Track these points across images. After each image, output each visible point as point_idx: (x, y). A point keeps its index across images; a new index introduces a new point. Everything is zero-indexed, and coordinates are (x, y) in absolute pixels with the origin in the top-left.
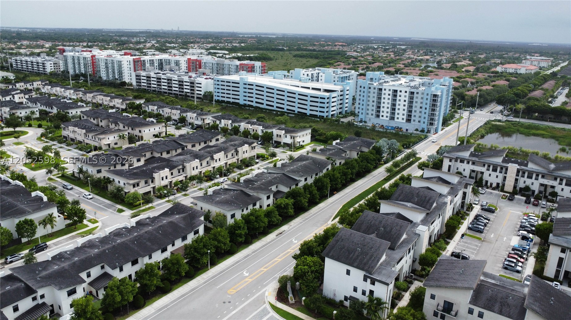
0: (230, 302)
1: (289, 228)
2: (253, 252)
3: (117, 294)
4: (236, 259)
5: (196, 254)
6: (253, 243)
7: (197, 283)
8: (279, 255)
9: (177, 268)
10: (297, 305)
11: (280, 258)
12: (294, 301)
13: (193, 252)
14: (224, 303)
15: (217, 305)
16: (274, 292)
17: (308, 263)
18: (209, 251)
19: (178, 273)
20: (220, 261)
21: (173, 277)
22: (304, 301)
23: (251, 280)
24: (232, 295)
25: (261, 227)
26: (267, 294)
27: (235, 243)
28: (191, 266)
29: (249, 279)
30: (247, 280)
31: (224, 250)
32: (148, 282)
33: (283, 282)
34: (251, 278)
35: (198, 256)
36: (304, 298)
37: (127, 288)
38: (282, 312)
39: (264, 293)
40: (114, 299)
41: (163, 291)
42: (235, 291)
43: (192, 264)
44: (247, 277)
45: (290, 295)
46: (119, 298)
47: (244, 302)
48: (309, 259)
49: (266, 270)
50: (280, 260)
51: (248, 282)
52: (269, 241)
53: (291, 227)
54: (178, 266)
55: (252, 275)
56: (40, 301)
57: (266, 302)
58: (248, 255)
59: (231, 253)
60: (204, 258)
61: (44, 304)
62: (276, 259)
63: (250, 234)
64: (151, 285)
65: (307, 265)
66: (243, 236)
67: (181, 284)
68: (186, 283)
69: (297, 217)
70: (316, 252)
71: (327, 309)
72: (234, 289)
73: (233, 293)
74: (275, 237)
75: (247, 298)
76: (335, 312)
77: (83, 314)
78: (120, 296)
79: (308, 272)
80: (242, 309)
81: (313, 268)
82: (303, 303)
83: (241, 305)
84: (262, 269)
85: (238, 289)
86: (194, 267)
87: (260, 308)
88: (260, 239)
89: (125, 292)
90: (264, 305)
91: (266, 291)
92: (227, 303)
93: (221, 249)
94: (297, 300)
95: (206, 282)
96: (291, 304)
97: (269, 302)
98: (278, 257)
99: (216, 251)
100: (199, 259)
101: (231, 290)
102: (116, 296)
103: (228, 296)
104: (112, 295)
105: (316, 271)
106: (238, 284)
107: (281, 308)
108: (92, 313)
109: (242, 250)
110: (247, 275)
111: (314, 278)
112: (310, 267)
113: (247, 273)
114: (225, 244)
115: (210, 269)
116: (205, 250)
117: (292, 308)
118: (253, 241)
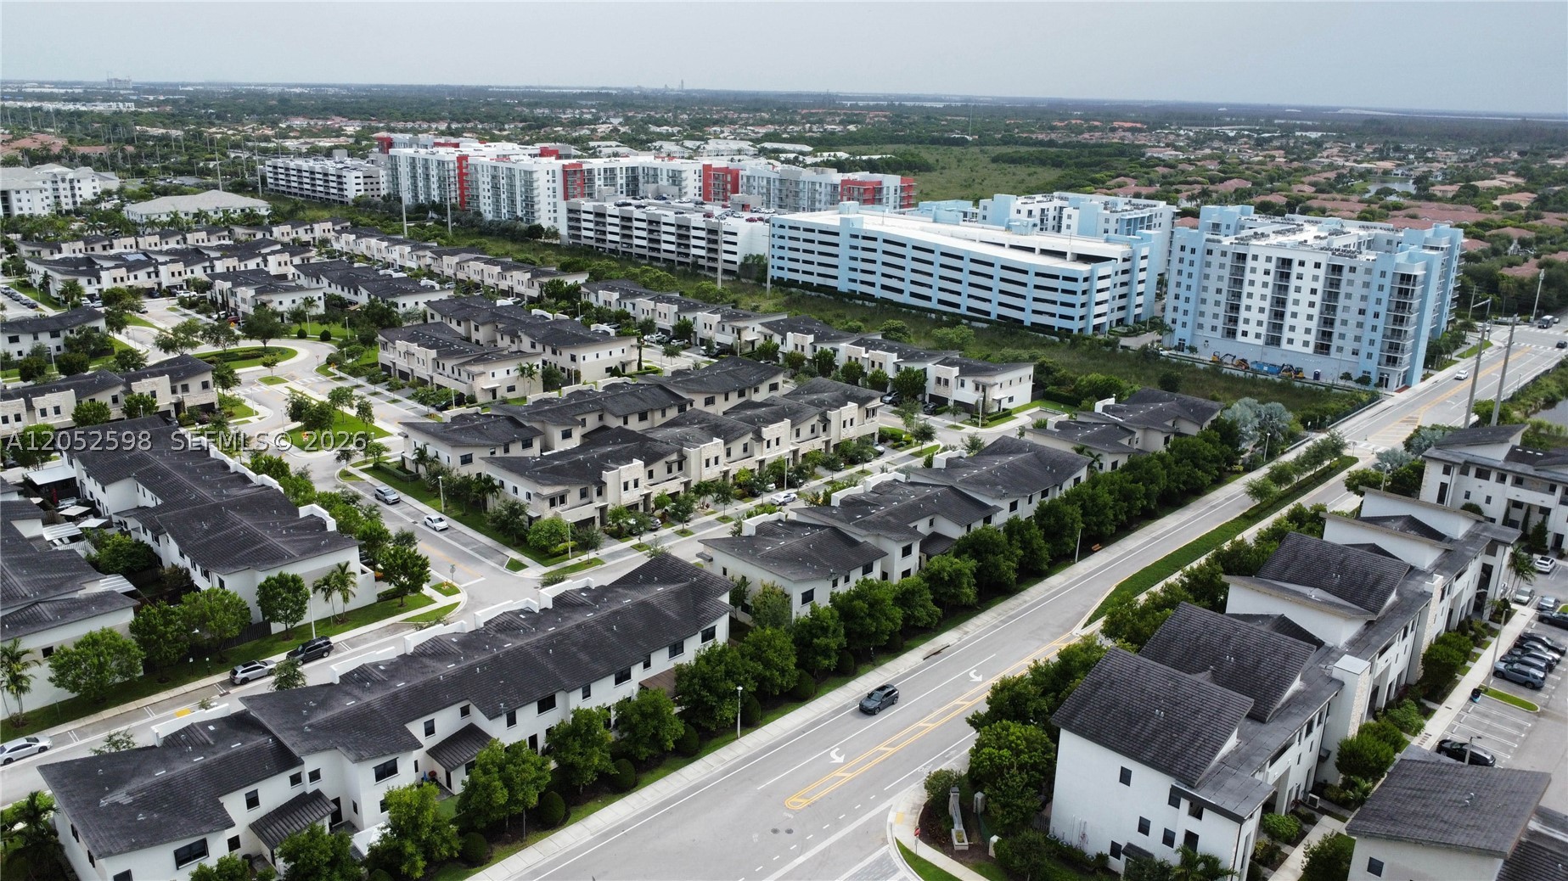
0: (789, 832)
1: (960, 639)
3: (498, 784)
4: (812, 714)
5: (704, 693)
6: (860, 675)
7: (704, 772)
8: (931, 712)
9: (655, 728)
10: (974, 857)
11: (931, 721)
12: (966, 843)
13: (697, 687)
14: (775, 831)
15: (755, 836)
16: (911, 813)
17: (1012, 742)
18: (740, 688)
19: (656, 740)
20: (768, 718)
21: (644, 750)
22: (996, 846)
23: (849, 776)
24: (796, 813)
25: (883, 633)
26: (891, 817)
27: (811, 672)
28: (692, 725)
29: (846, 771)
30: (838, 774)
31: (781, 687)
32: (578, 759)
33: (939, 787)
34: (850, 770)
35: (711, 699)
36: (995, 839)
37: (524, 771)
38: (932, 871)
39: (885, 814)
40: (489, 796)
41: (616, 786)
42: (805, 802)
43: (694, 721)
44: (839, 765)
45: (956, 826)
46: (501, 796)
47: (828, 834)
48: (1016, 729)
49: (891, 750)
50: (932, 726)
51: (843, 781)
52: (903, 671)
53: (966, 638)
54: (656, 722)
55: (852, 763)
56: (309, 787)
57: (889, 839)
58: (845, 708)
59: (798, 696)
60: (727, 705)
61: (317, 795)
62: (921, 724)
63: (852, 648)
64: (586, 768)
65: (1009, 748)
66: (833, 654)
67: (663, 771)
68: (675, 769)
69: (983, 610)
70: (1035, 711)
72: (803, 797)
73: (800, 807)
74: (921, 661)
75: (838, 825)
77: (410, 831)
78: (506, 792)
79: (1011, 766)
80: (823, 853)
81: (1025, 757)
82: (992, 853)
83: (820, 842)
84: (882, 748)
85: (815, 798)
86: (698, 728)
87: (870, 853)
88: (881, 665)
89: (518, 780)
90: (884, 849)
91: (889, 808)
92: (783, 834)
93: (773, 686)
94: (975, 841)
95: (727, 772)
96: (958, 851)
97: (898, 841)
98: (927, 718)
99: (759, 688)
100: (712, 708)
101: (795, 800)
102: (495, 791)
103: (786, 814)
104: (486, 787)
105: (1034, 766)
106: (815, 785)
107: (929, 860)
108: (433, 829)
109: (830, 691)
110: (840, 760)
111: (1027, 785)
112: (1017, 753)
113: (839, 754)
114: (783, 672)
115: (742, 735)
116: (731, 685)
117: (961, 862)
118: (859, 669)
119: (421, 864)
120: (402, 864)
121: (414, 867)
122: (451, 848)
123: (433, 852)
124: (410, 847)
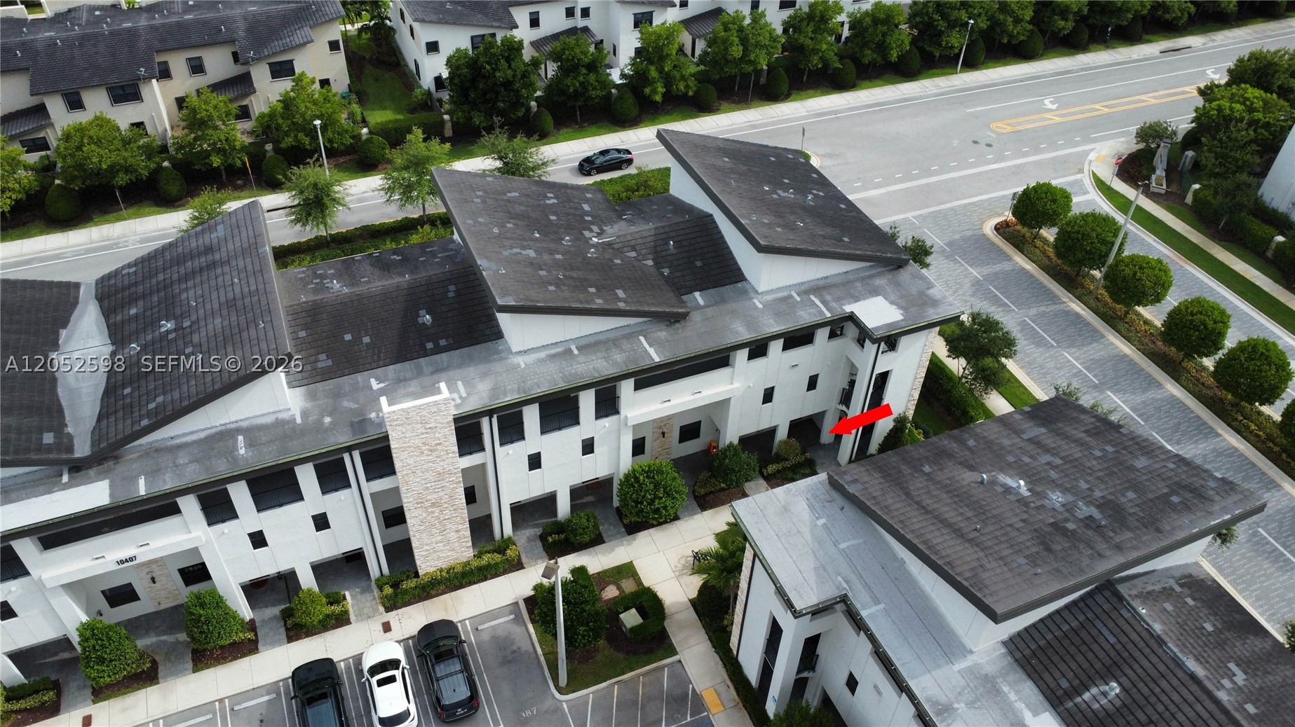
0: (989, 145)
1: (1204, 44)
2: (1082, 70)
3: (736, 40)
4: (1034, 70)
5: (937, 17)
6: (1090, 51)
7: (918, 90)
8: (1157, 91)
9: (884, 35)
10: (1170, 200)
11: (1155, 98)
12: (1164, 187)
13: (931, 10)
14: (975, 142)
15: (956, 142)
16: (1114, 157)
17: (1248, 99)
18: (972, 22)
19: (882, 48)
20: (989, 64)
21: (869, 52)
22: (1196, 192)
23: (1058, 119)
24: (999, 134)
25: (1128, 10)
26: (1092, 156)
27: (1043, 32)
28: (918, 48)
29: (1057, 116)
30: (1048, 116)
31: (1011, 36)
32: (808, 42)
33: (1151, 134)
34: (1061, 116)
35: (942, 25)
36: (1197, 186)
37: (759, 35)
38: (1122, 200)
39: (1087, 153)
40: (726, 49)
41: (836, 81)
42: (1009, 129)
43: (920, 44)
44: (1050, 110)
45: (1158, 172)
46: (736, 51)
47: (1025, 155)
48: (1253, 93)
49: (1106, 110)
50: (1153, 101)
51: (1052, 122)
52: (1135, 57)
53: (1211, 44)
54: (885, 28)
55: (1063, 112)
56: (580, 22)
57: (1086, 171)
58: (1068, 72)
59: (1021, 53)
60: (955, 34)
61: (586, 30)
62: (1143, 97)
63: (1091, 21)
64: (815, 51)
65: (1244, 103)
66: (1071, 17)
67: (881, 82)
68: (893, 83)
69: (1238, 26)
70: (1280, 87)
71: (1259, 228)
72: (1009, 125)
73: (1004, 131)
74: (1157, 53)
75: (1037, 151)
76: (1280, 239)
77: (656, 60)
78: (741, 48)
79: (1242, 120)
80: (1017, 166)
81: (1259, 115)
82: (1189, 199)
83: (1016, 158)
84: (1097, 107)
85: (1020, 128)
86: (922, 51)
87: (1064, 176)
88: (1113, 48)
89: (752, 41)
90: (1079, 176)
91: (1092, 150)
92: (982, 147)
93: (1004, 32)
94: (1174, 188)
95: (941, 94)
96: (1153, 193)
97: (1094, 173)
98: (1150, 95)
99: (989, 27)
100: (940, 33)
101: (1001, 125)
102: (732, 45)
103: (989, 133)
104: (725, 41)
105: (1267, 125)
106: (1027, 118)
107: (1121, 192)
108: (675, 67)
109: (1055, 57)
110: (1050, 106)
111: (1251, 141)
112: (1251, 110)
113: (1052, 103)
114: (1017, 21)
115: (960, 72)
116: (964, 15)
117: (1154, 201)
118: (1091, 47)
119: (661, 89)
120: (644, 87)
121: (654, 91)
122: (687, 87)
123: (672, 86)
124: (653, 73)
